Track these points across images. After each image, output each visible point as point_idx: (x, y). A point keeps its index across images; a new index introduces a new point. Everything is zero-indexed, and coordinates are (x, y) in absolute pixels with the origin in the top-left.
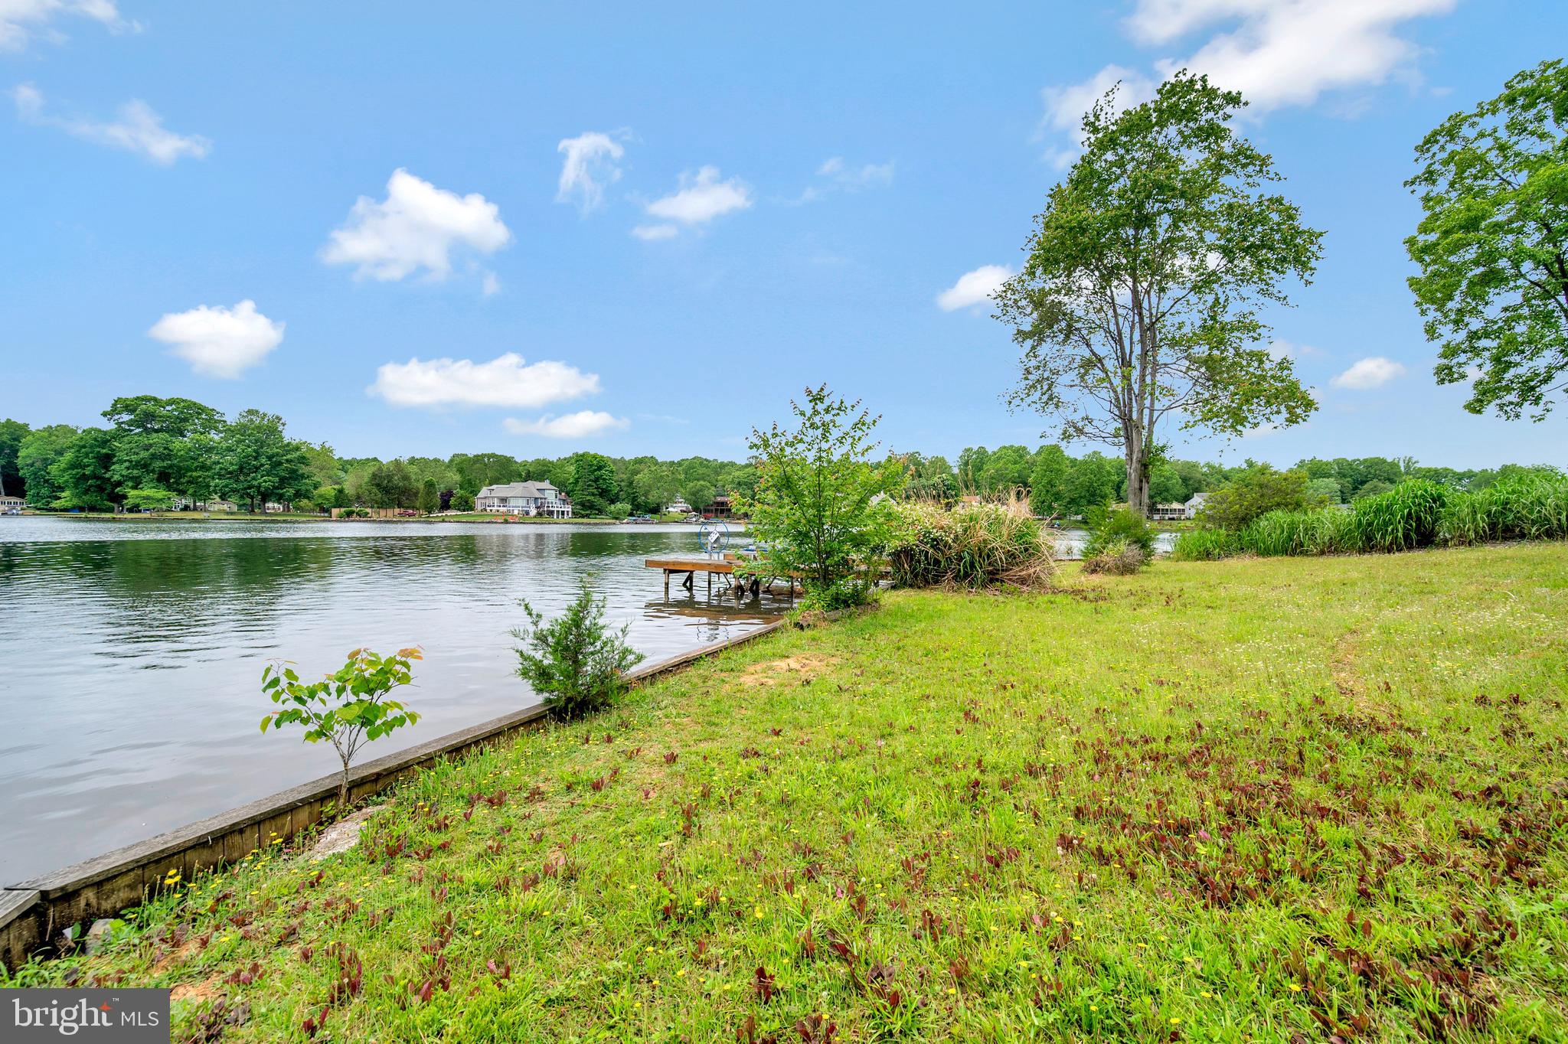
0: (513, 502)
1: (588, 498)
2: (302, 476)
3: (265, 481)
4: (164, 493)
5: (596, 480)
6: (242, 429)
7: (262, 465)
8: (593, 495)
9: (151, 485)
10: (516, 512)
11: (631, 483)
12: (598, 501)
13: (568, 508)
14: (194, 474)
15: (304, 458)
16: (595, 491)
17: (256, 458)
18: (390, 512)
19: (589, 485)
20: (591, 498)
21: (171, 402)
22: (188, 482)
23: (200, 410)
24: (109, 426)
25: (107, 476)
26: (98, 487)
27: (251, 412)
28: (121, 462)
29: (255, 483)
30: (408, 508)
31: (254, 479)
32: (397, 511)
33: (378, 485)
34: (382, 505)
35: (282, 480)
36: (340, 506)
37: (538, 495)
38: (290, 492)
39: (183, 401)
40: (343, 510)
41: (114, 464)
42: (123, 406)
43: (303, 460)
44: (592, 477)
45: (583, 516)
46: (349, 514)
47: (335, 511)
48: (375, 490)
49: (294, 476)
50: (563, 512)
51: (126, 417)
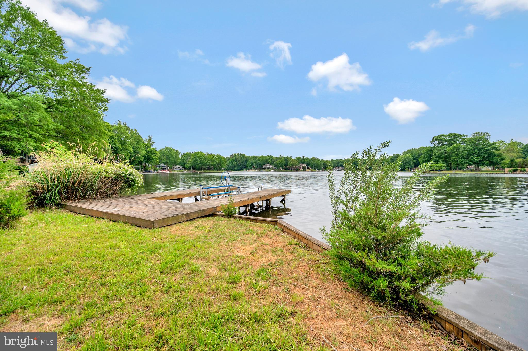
3: (476, 159)
7: (475, 153)
17: (474, 150)
23: (458, 136)
24: (432, 145)
27: (477, 133)
29: (472, 159)
31: (473, 158)
36: (511, 167)
39: (452, 134)
40: (511, 169)
41: (432, 156)
42: (436, 138)
46: (515, 171)
47: (507, 169)
51: (436, 142)
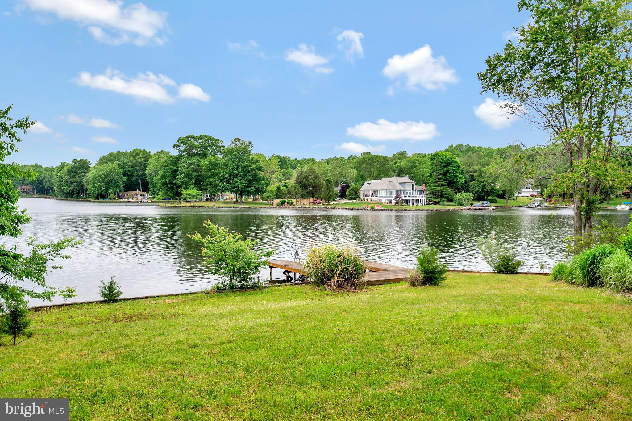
0: (382, 194)
1: (438, 188)
2: (260, 179)
3: (241, 183)
4: (197, 192)
5: (445, 174)
6: (231, 151)
7: (239, 173)
8: (443, 185)
9: (192, 186)
10: (383, 201)
11: (481, 173)
12: (448, 191)
13: (423, 197)
14: (211, 180)
15: (260, 167)
16: (444, 183)
17: (237, 169)
18: (307, 201)
19: (440, 179)
20: (441, 188)
21: (201, 137)
22: (207, 184)
23: (213, 141)
24: (176, 153)
25: (174, 182)
26: (172, 188)
27: (237, 140)
28: (181, 174)
30: (317, 198)
31: (236, 182)
32: (311, 200)
33: (300, 183)
34: (303, 196)
35: (250, 181)
36: (278, 198)
37: (399, 187)
38: (253, 189)
39: (206, 136)
40: (280, 200)
41: (177, 175)
42: (183, 141)
43: (260, 168)
44: (442, 172)
45: (435, 203)
46: (283, 203)
47: (276, 201)
48: (298, 186)
49: (256, 179)
50: (417, 201)
51: (182, 148)
